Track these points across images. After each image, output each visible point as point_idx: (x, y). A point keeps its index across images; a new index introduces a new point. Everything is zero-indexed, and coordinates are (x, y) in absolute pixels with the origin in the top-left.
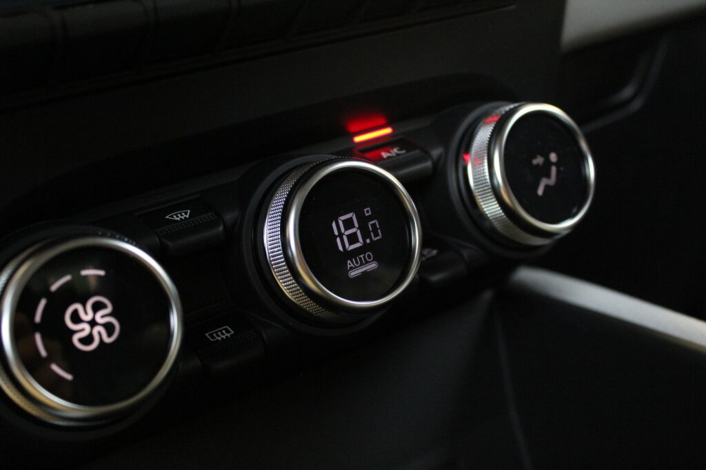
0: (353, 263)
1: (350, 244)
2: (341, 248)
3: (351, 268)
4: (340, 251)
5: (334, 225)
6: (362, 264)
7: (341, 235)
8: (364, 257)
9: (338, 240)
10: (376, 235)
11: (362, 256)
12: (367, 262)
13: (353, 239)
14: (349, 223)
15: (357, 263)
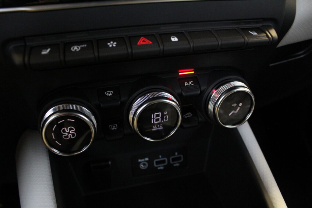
0: (155, 126)
1: (156, 121)
2: (152, 122)
3: (154, 128)
4: (152, 123)
5: (152, 115)
6: (158, 127)
7: (154, 118)
8: (159, 126)
9: (152, 120)
10: (166, 120)
11: (159, 125)
12: (160, 127)
13: (157, 120)
14: (158, 116)
15: (156, 127)
